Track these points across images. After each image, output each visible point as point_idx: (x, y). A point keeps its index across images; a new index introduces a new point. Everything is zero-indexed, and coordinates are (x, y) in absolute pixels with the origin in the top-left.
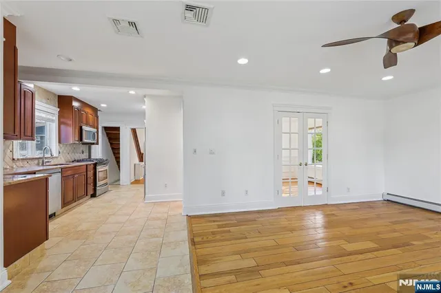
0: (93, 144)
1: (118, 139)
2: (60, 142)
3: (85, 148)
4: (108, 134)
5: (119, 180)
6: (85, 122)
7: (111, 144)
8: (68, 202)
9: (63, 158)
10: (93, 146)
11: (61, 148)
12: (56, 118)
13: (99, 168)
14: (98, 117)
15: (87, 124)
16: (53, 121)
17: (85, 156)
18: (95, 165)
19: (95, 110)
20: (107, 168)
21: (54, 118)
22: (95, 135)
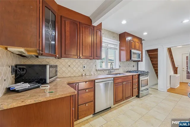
0: (139, 61)
1: (157, 58)
2: (120, 60)
3: (135, 64)
4: (149, 55)
5: (157, 84)
6: (133, 47)
7: (152, 61)
8: (118, 101)
9: (122, 70)
10: (139, 63)
11: (121, 64)
12: (118, 47)
13: (142, 78)
14: (142, 44)
15: (135, 49)
16: (116, 49)
17: (135, 69)
18: (139, 75)
19: (140, 40)
20: (148, 78)
21: (117, 47)
22: (140, 56)
